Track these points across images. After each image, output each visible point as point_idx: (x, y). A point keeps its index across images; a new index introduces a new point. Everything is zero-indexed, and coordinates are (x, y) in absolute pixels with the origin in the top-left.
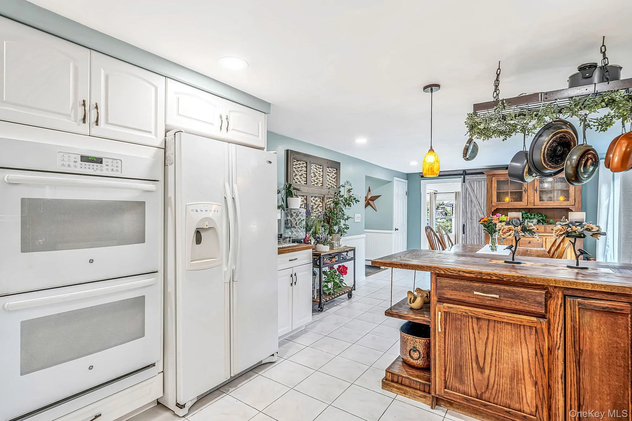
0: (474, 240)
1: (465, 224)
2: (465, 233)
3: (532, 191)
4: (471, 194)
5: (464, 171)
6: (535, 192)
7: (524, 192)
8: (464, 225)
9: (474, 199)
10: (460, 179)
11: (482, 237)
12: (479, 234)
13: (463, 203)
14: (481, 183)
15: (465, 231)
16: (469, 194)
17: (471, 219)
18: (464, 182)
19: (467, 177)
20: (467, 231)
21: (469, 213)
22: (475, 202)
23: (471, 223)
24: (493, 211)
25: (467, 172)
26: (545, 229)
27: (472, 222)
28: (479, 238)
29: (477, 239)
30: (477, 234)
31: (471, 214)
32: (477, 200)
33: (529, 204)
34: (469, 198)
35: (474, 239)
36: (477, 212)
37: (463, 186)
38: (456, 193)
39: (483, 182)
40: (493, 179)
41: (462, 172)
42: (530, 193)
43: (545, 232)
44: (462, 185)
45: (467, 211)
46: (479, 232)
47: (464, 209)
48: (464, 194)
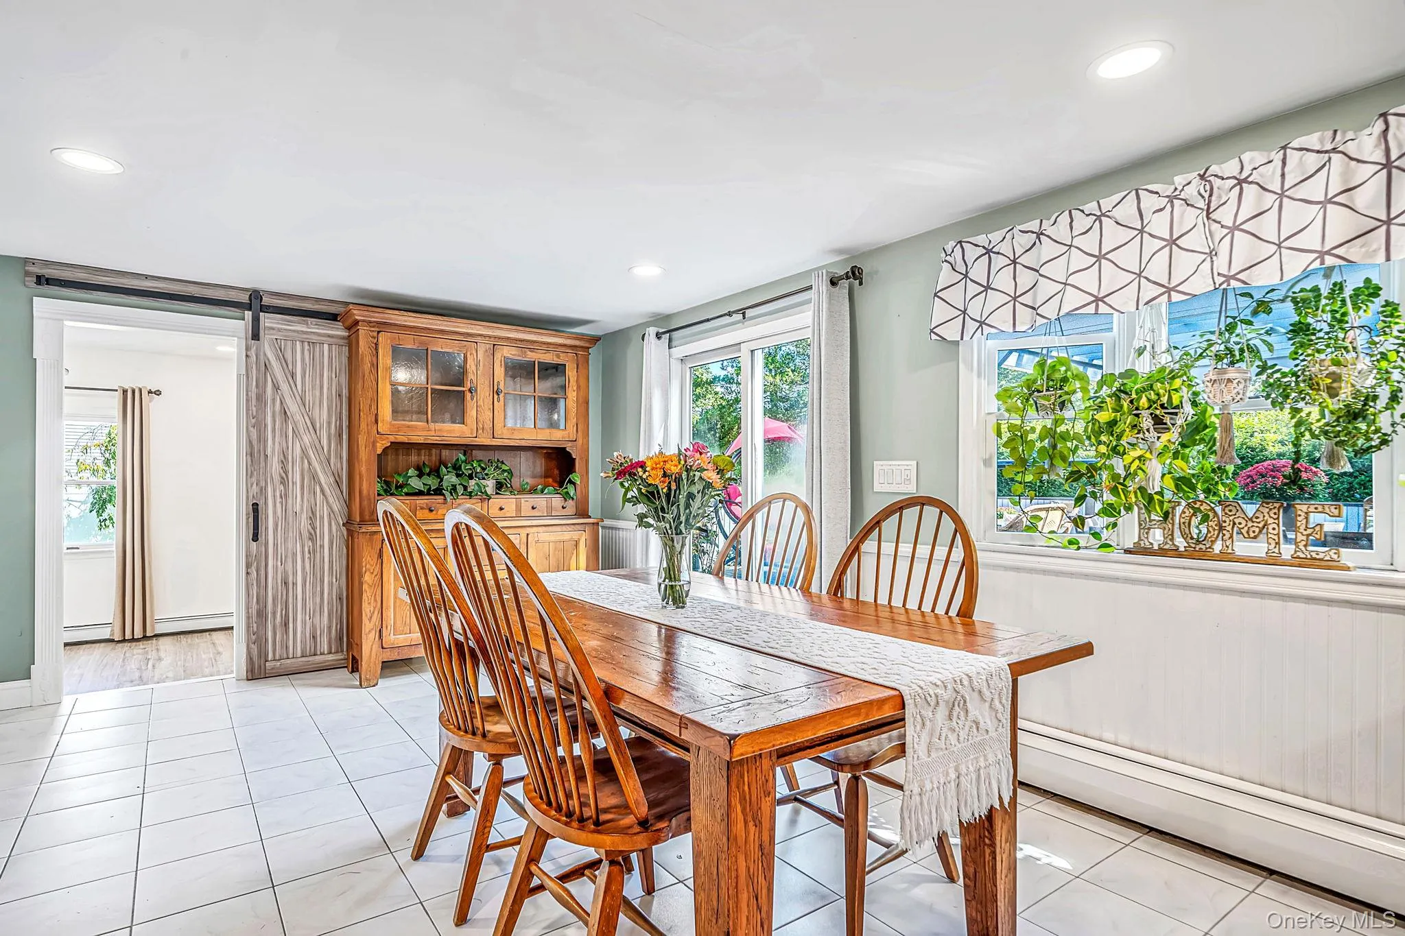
0: (294, 562)
1: (261, 504)
2: (262, 538)
3: (487, 394)
4: (284, 387)
5: (256, 295)
6: (496, 397)
7: (468, 395)
8: (255, 507)
9: (293, 407)
10: (239, 325)
11: (322, 546)
12: (312, 538)
13: (254, 421)
14: (317, 349)
15: (262, 529)
16: (276, 387)
17: (284, 482)
18: (256, 336)
19: (267, 320)
20: (267, 528)
21: (276, 459)
22: (298, 417)
23: (284, 496)
24: (379, 451)
25: (266, 300)
26: (519, 509)
27: (286, 495)
28: (313, 552)
29: (307, 555)
30: (306, 535)
31: (284, 463)
32: (303, 411)
33: (480, 431)
34: (274, 400)
35: (294, 554)
36: (304, 452)
37: (253, 353)
38: (125, 392)
39: (326, 346)
40: (380, 339)
41: (244, 298)
42: (483, 400)
43: (519, 516)
44: (248, 349)
45: (269, 452)
46: (314, 529)
47: (255, 443)
48: (257, 386)
